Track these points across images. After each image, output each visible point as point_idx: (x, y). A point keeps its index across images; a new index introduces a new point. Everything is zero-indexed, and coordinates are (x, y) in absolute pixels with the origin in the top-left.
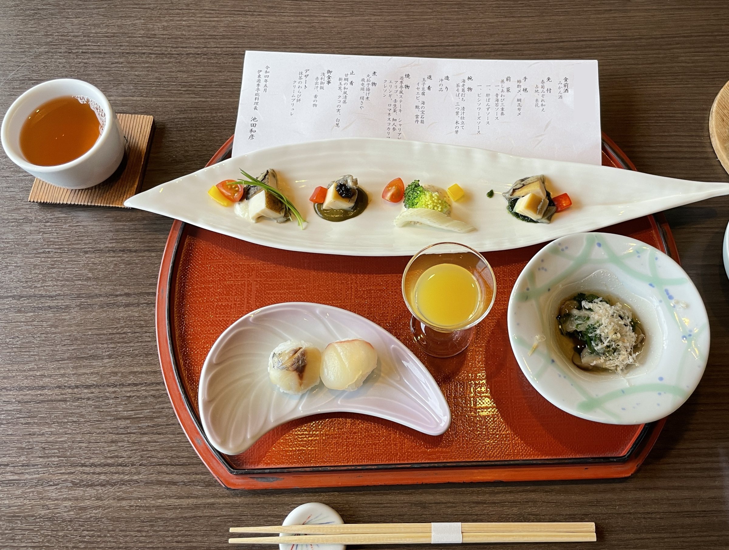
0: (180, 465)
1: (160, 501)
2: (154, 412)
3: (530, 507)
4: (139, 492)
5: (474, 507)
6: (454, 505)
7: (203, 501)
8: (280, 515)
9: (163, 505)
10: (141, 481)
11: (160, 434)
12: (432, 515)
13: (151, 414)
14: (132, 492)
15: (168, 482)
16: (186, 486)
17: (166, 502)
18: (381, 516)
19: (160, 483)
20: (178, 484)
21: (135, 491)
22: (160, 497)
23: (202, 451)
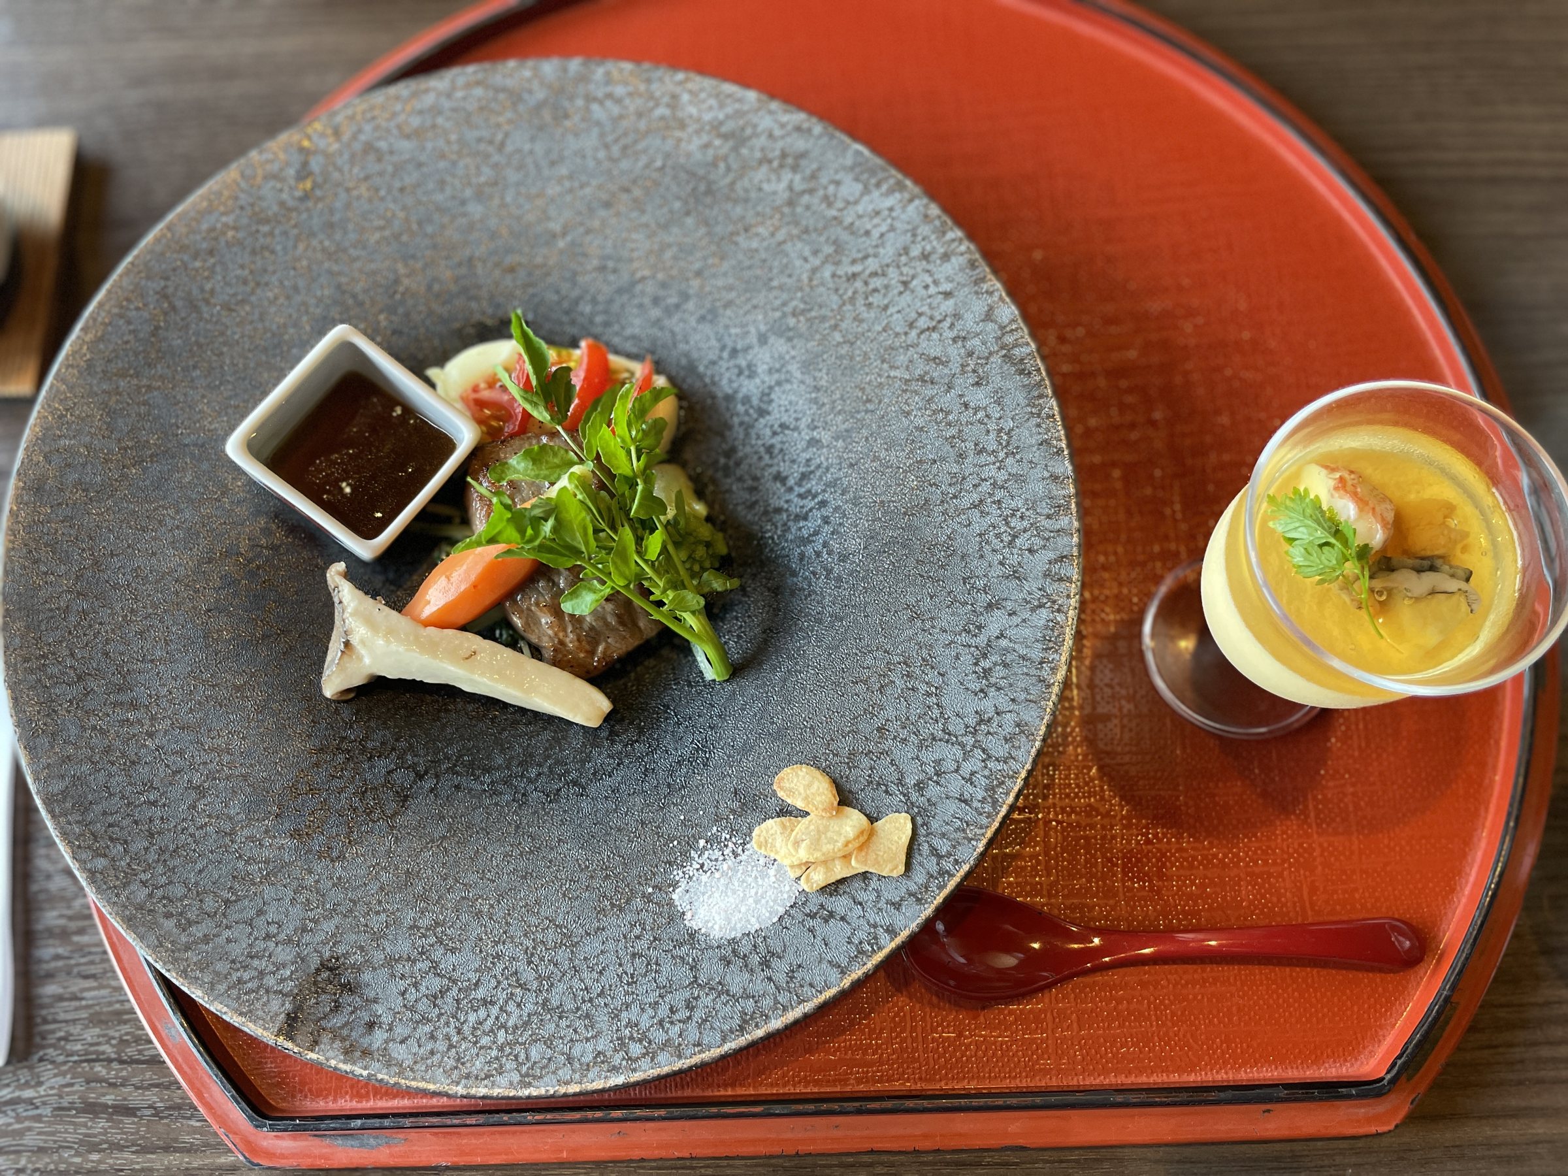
0: (143, 1062)
1: (95, 1157)
2: (70, 918)
4: (39, 1134)
7: (207, 1161)
9: (103, 1167)
10: (44, 1103)
11: (86, 977)
13: (62, 922)
14: (20, 1133)
15: (113, 1107)
16: (162, 1118)
17: (111, 1161)
19: (92, 1109)
20: (139, 1113)
21: (29, 1129)
22: (94, 1148)
23: (180, 1059)
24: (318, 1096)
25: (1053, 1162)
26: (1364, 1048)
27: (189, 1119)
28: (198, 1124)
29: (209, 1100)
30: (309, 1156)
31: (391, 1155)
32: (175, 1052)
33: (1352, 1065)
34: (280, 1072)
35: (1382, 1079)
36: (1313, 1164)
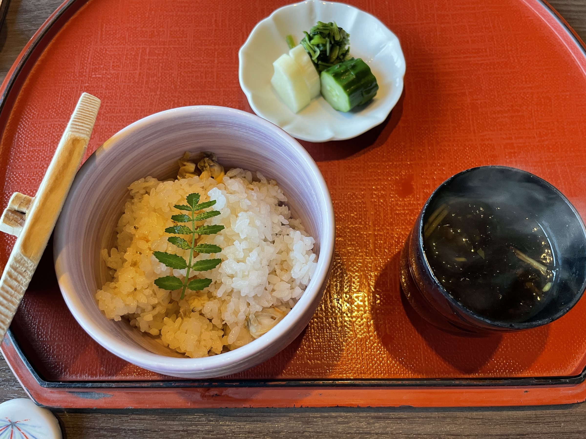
3: (448, 424)
5: (374, 423)
6: (346, 420)
8: (116, 429)
12: (317, 432)
18: (249, 432)
23: (9, 354)
24: (73, 374)
25: (423, 418)
26: (570, 363)
27: (13, 386)
28: (17, 389)
29: (21, 373)
30: (66, 402)
31: (105, 403)
32: (7, 351)
33: (565, 371)
34: (56, 362)
35: (580, 375)
36: (545, 421)
